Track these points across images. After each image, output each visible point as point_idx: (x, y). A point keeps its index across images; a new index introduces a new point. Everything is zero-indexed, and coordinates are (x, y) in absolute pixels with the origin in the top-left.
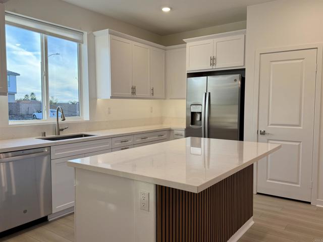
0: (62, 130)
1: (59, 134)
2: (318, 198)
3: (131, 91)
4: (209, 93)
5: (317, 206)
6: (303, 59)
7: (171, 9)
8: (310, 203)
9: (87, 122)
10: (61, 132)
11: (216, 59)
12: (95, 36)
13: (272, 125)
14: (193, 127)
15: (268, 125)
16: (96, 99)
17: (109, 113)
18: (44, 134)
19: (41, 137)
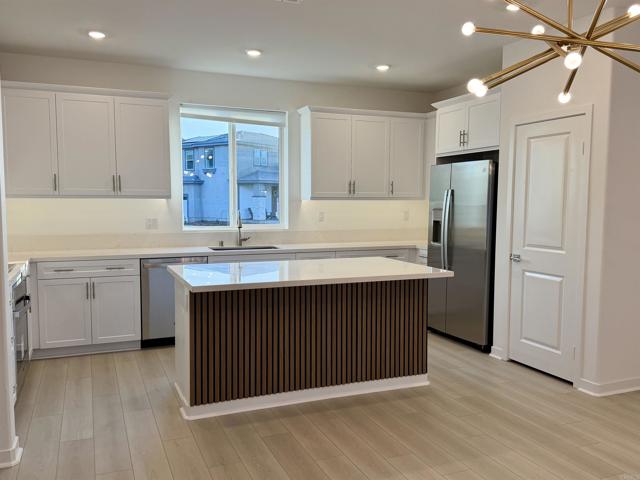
0: (245, 240)
1: (241, 244)
2: (582, 376)
3: (347, 188)
4: (453, 191)
5: (580, 389)
6: (568, 133)
7: (390, 66)
8: (571, 384)
9: (285, 232)
10: (243, 242)
11: (467, 134)
12: (300, 115)
13: (529, 245)
14: (436, 244)
15: (524, 246)
16: (300, 201)
17: (321, 220)
18: (222, 243)
19: (218, 246)
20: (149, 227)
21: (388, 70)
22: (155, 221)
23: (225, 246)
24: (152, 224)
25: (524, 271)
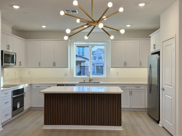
0: (91, 80)
7: (131, 25)
9: (105, 78)
17: (117, 74)
18: (84, 81)
19: (83, 82)
20: (65, 76)
21: (130, 26)
22: (67, 74)
23: (85, 82)
24: (66, 75)
25: (165, 94)
